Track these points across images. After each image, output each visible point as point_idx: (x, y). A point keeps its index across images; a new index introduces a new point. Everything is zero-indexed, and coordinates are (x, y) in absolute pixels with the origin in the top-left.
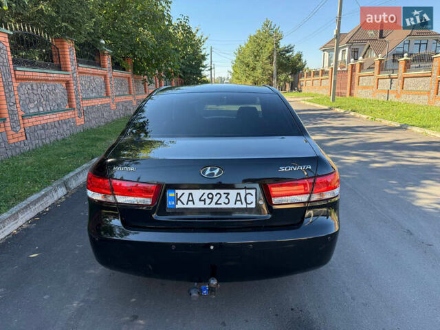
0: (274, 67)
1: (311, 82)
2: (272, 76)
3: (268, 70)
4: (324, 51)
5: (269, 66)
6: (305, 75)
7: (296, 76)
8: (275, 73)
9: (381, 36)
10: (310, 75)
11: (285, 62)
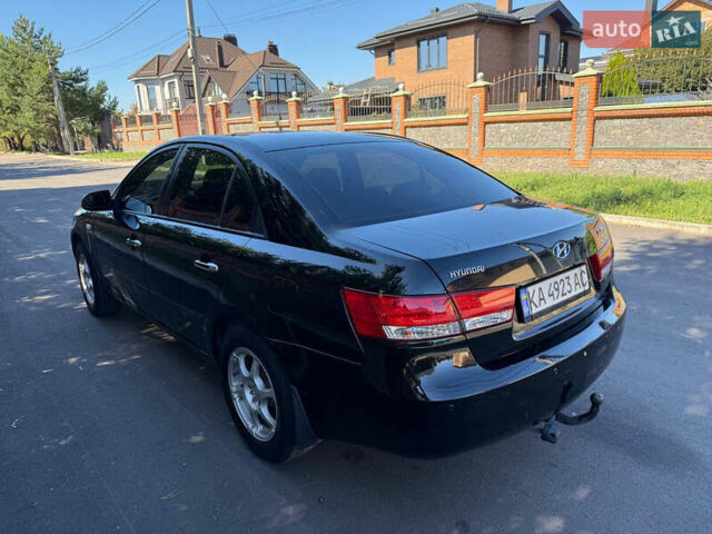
0: (58, 107)
1: (138, 134)
2: (56, 123)
3: (47, 112)
4: (136, 82)
5: (46, 106)
6: (124, 122)
7: (105, 123)
8: (62, 117)
9: (222, 64)
10: (135, 122)
11: (78, 99)
